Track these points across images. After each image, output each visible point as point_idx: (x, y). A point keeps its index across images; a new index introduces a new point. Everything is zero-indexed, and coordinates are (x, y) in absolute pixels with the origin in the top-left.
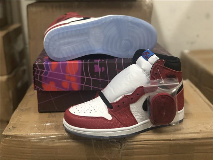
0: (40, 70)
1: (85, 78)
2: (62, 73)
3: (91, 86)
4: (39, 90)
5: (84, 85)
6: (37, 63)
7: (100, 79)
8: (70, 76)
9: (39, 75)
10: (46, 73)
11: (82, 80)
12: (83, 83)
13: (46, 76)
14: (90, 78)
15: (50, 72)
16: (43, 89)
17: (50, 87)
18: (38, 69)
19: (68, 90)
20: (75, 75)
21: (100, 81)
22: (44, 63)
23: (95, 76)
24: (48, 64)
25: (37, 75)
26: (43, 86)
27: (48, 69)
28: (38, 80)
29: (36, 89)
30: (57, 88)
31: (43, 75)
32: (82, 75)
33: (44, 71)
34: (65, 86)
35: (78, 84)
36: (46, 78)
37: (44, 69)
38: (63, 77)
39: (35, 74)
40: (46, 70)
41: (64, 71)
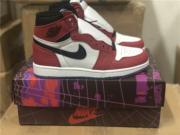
0: (19, 86)
1: (64, 95)
2: (41, 90)
3: (70, 103)
4: (19, 105)
5: (63, 102)
6: (15, 79)
7: (79, 97)
8: (49, 92)
9: (18, 90)
10: (25, 89)
11: (62, 97)
12: (62, 99)
13: (25, 92)
14: (70, 95)
15: (29, 89)
16: (23, 104)
17: (29, 102)
18: (17, 85)
19: (47, 106)
20: (54, 92)
21: (79, 99)
22: (22, 79)
23: (74, 93)
24: (26, 80)
25: (16, 91)
26: (23, 101)
27: (27, 85)
28: (17, 95)
29: (16, 103)
30: (36, 103)
31: (22, 91)
32: (61, 91)
33: (22, 87)
34: (45, 102)
35: (57, 100)
36: (25, 94)
37: (23, 85)
38: (42, 93)
39: (15, 89)
40: (24, 87)
41: (43, 87)
